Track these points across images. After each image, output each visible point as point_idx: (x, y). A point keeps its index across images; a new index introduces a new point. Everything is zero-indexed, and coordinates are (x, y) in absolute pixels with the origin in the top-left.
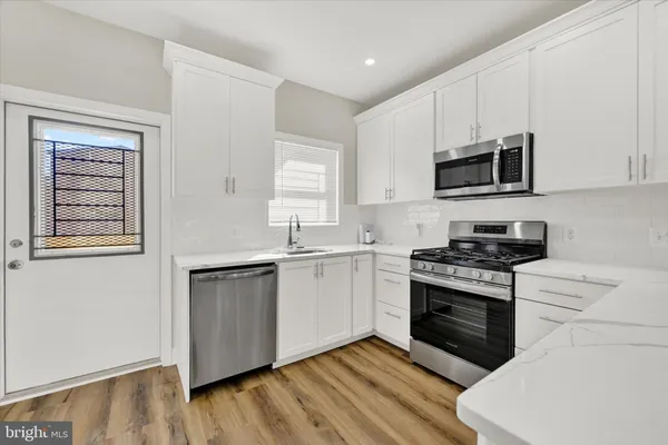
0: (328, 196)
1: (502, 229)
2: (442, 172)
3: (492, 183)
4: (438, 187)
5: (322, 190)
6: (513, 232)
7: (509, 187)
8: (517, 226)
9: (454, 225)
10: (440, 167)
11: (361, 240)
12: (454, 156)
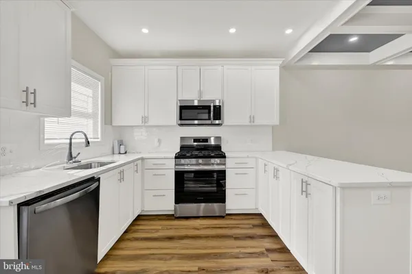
0: (94, 116)
1: (206, 140)
2: (183, 111)
3: (209, 119)
4: (181, 119)
5: (90, 111)
6: (211, 142)
7: (217, 122)
8: (212, 139)
9: (182, 139)
10: (182, 108)
11: (116, 151)
12: (196, 103)
